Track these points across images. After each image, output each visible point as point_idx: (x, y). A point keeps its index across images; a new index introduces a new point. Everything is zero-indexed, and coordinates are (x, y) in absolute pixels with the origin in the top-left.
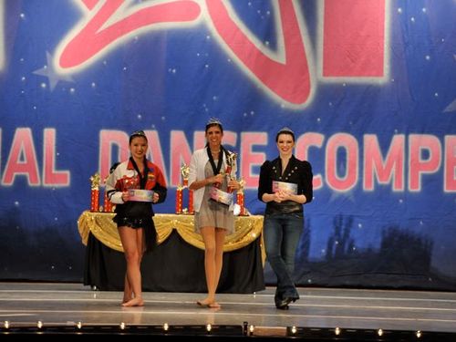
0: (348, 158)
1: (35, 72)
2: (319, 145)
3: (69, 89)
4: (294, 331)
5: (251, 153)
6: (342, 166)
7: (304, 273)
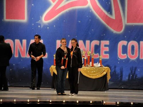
0: (135, 49)
1: (37, 22)
2: (126, 45)
3: (47, 27)
4: (118, 103)
5: (104, 47)
6: (133, 51)
7: (121, 85)
